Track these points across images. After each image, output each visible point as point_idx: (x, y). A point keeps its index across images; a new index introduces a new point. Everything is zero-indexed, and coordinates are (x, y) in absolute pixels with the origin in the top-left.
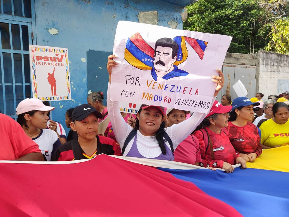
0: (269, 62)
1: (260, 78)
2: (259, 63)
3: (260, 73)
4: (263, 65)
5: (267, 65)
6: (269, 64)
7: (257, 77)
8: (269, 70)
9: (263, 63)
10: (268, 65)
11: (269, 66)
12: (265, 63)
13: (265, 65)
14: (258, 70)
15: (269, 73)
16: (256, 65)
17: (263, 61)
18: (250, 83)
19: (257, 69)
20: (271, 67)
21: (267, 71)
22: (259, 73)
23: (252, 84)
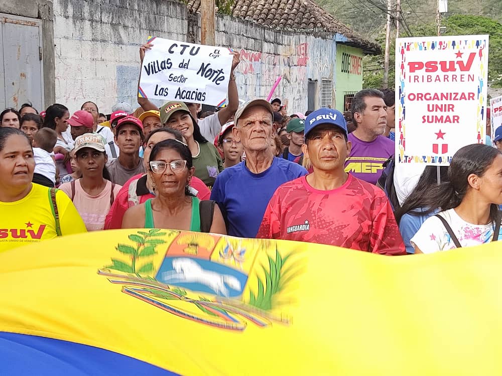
0: (86, 9)
1: (57, 61)
2: (50, 10)
3: (56, 41)
4: (67, 17)
5: (78, 18)
6: (86, 15)
7: (47, 57)
8: (88, 35)
9: (66, 11)
10: (83, 19)
11: (87, 23)
12: (70, 10)
13: (71, 20)
14: (47, 34)
15: (88, 46)
16: (39, 17)
17: (66, 7)
18: (23, 75)
19: (44, 29)
20: (91, 25)
21: (81, 40)
22: (51, 42)
23: (29, 76)
